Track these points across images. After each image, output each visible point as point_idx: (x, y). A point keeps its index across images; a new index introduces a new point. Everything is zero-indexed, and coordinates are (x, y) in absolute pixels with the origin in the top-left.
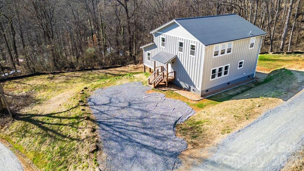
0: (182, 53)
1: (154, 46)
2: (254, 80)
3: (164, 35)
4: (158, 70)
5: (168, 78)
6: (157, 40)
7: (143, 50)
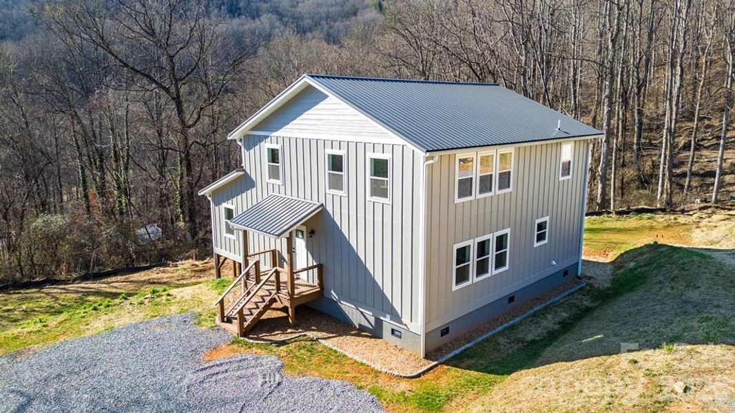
0: (343, 193)
1: (246, 183)
2: (582, 285)
3: (274, 140)
4: (257, 264)
5: (296, 291)
6: (254, 161)
7: (209, 201)
